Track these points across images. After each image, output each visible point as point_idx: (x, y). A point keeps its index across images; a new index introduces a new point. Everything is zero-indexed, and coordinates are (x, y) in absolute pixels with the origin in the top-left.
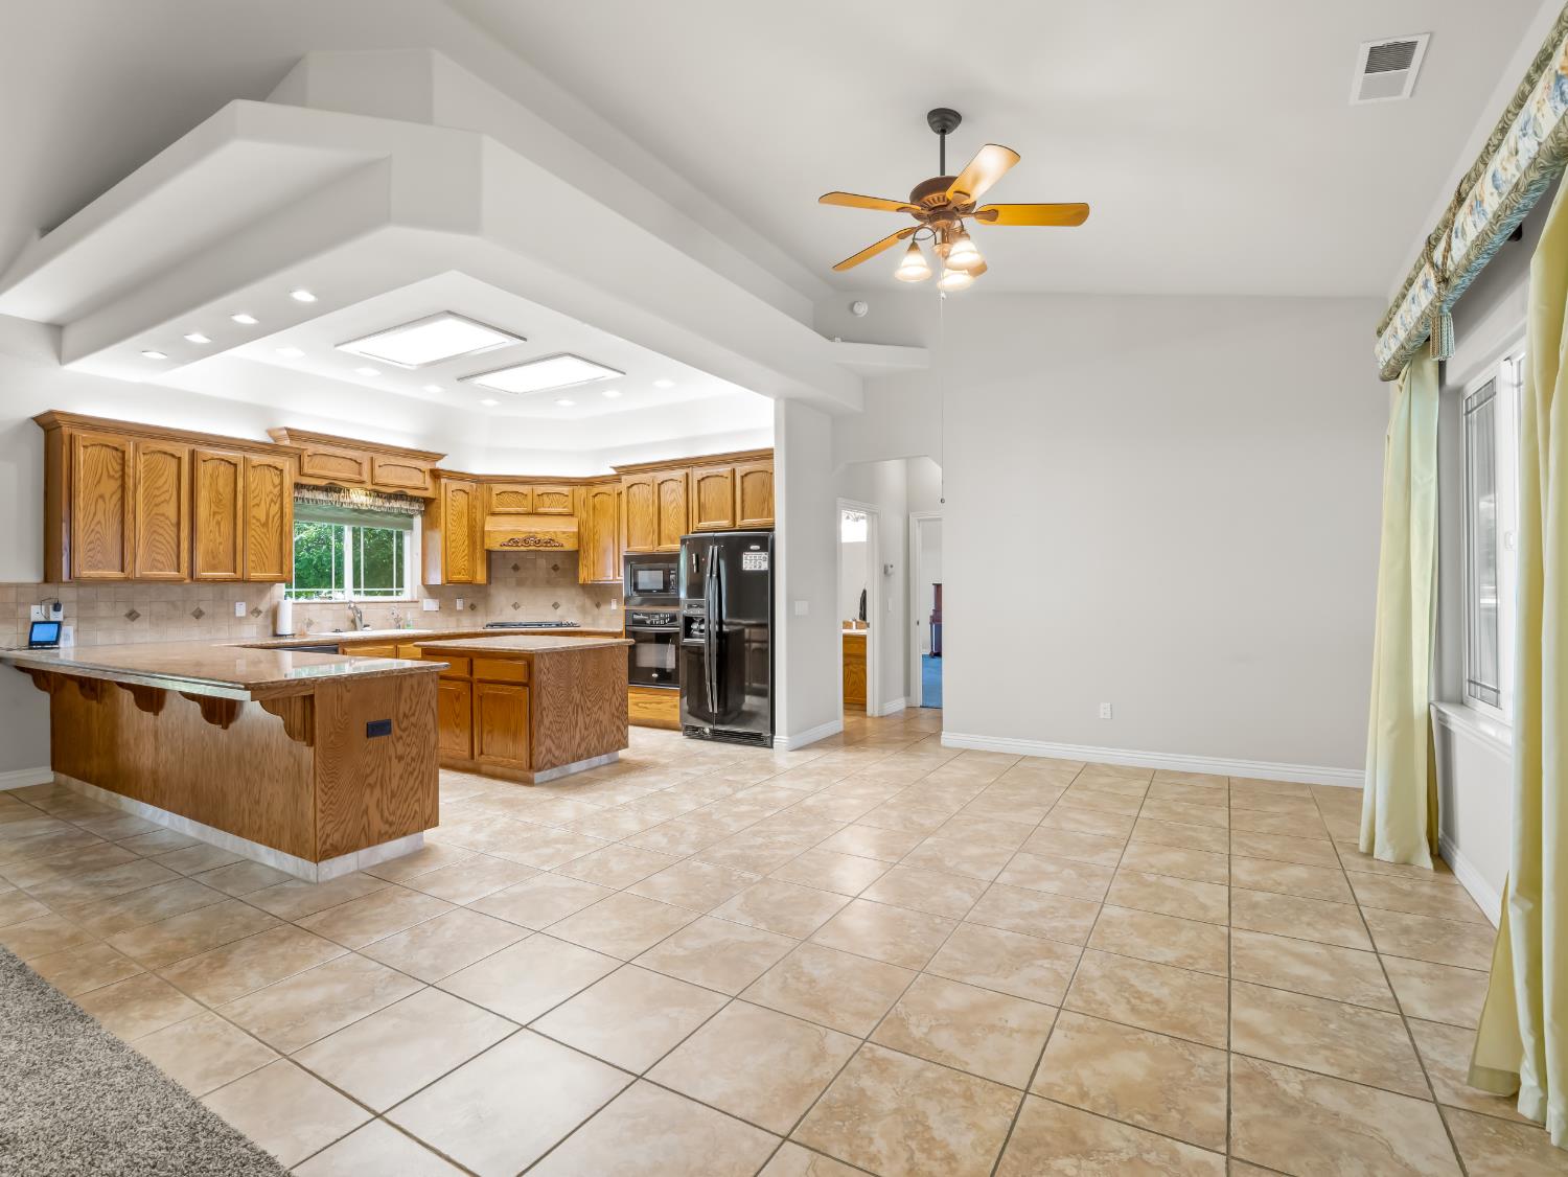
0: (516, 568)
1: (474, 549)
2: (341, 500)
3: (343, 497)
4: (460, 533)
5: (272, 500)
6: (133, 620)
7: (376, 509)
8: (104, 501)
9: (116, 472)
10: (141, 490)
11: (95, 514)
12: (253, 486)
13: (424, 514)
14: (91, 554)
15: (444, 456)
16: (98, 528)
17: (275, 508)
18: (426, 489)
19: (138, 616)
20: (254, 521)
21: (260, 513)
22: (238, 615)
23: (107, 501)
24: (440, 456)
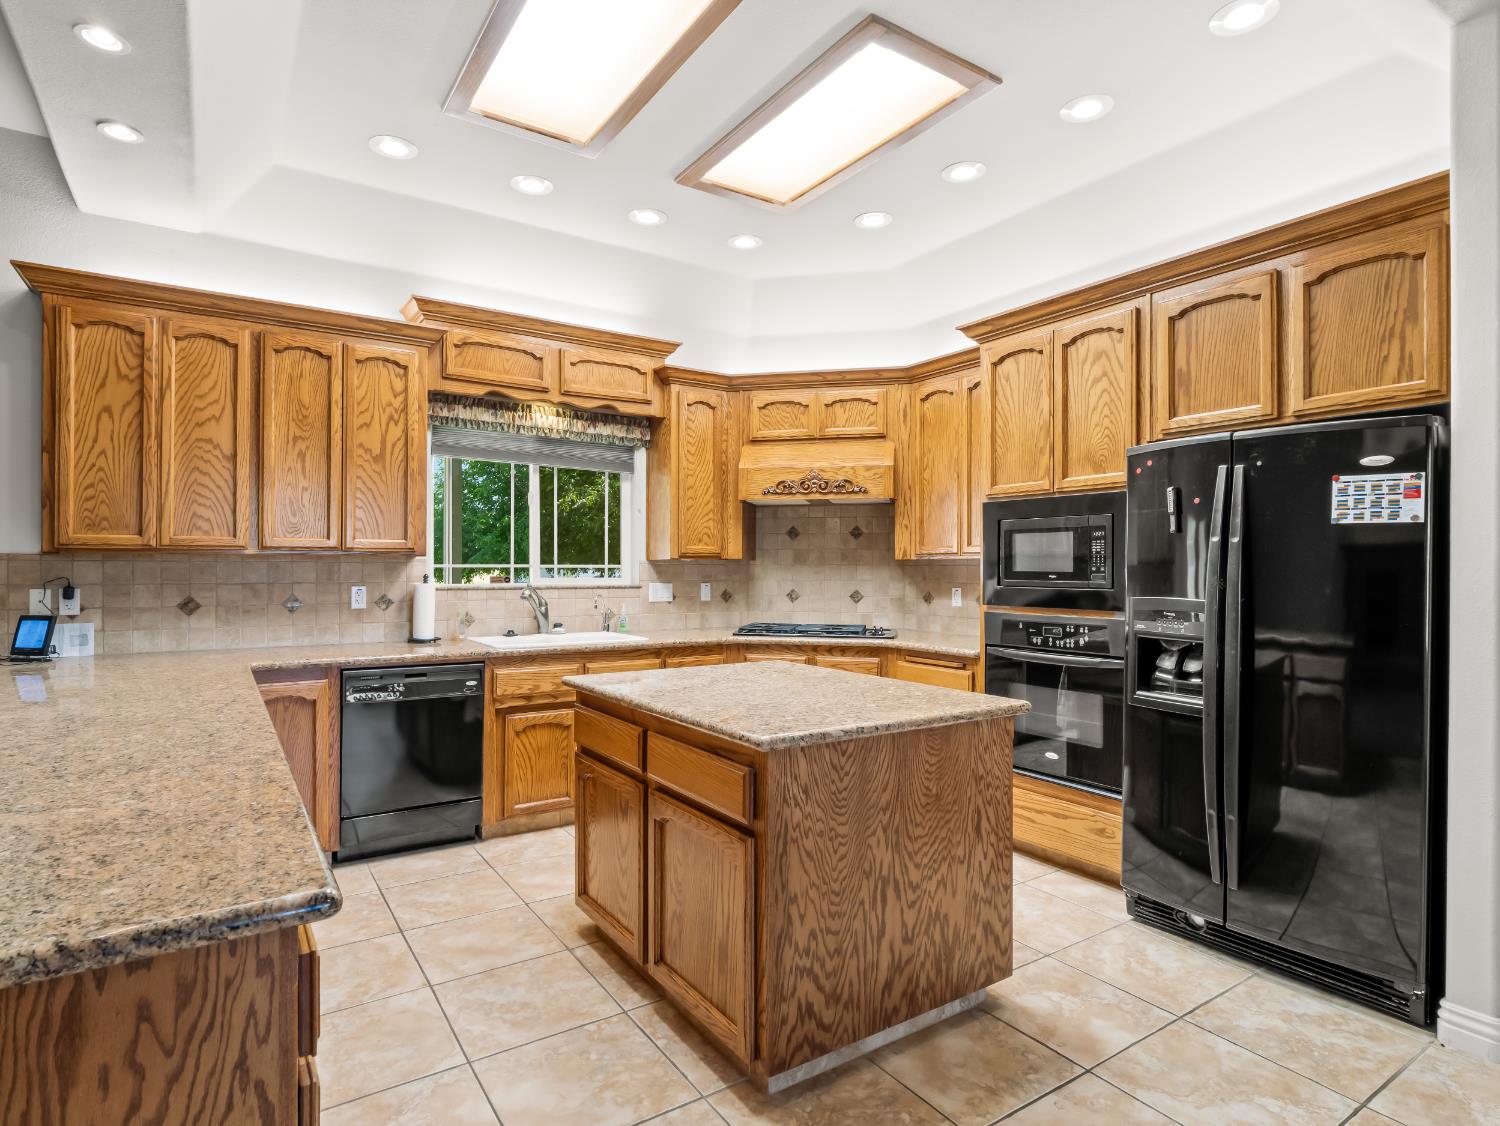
0: (793, 533)
1: (724, 500)
2: (517, 422)
3: (521, 417)
4: (703, 474)
5: (391, 418)
6: (190, 613)
7: (572, 438)
8: (111, 416)
9: (131, 369)
10: (172, 399)
11: (95, 441)
12: (358, 394)
13: (650, 445)
14: (89, 505)
15: (676, 346)
16: (101, 462)
17: (396, 432)
18: (648, 403)
19: (198, 607)
20: (361, 452)
21: (372, 439)
22: (354, 606)
23: (116, 417)
24: (673, 347)
